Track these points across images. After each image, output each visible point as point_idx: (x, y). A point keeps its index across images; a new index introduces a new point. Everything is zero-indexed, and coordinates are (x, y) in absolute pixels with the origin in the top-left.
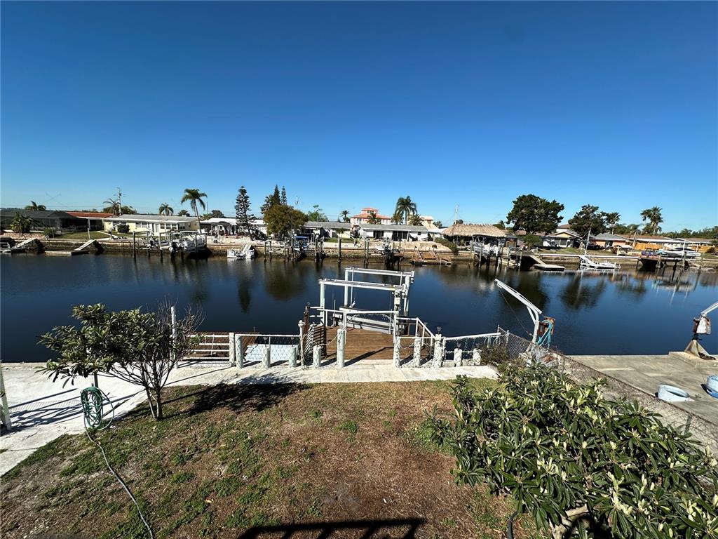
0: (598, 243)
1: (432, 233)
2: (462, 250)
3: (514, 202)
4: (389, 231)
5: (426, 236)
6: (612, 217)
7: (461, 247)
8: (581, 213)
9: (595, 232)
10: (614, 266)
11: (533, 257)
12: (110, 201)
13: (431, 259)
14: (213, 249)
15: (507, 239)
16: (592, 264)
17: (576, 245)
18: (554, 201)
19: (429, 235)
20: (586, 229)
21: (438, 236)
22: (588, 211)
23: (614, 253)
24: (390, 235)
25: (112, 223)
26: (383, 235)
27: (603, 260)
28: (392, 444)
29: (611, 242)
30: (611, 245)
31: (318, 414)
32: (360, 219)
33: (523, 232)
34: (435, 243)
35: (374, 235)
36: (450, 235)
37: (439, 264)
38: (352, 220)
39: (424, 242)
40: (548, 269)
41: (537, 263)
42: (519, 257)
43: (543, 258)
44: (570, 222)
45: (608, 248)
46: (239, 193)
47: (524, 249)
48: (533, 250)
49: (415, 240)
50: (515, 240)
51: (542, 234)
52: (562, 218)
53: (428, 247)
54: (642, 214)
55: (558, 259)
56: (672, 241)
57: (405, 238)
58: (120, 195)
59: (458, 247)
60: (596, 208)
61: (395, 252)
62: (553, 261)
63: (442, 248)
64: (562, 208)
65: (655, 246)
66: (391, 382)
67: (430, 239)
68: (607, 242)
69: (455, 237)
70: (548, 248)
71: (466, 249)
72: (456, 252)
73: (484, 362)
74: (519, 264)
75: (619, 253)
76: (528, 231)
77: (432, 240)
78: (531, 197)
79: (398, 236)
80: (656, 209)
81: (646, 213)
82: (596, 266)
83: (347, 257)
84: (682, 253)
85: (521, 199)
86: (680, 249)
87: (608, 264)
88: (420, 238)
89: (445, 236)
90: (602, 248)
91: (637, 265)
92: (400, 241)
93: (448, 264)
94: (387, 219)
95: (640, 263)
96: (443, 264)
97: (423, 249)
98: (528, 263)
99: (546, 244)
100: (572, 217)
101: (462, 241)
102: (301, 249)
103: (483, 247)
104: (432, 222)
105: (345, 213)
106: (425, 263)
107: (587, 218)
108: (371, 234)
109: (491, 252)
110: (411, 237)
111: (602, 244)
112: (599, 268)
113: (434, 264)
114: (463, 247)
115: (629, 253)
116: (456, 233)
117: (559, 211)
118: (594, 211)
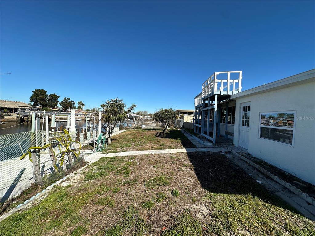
3: (33, 92)
8: (64, 100)
18: (55, 94)
52: (58, 101)
59: (3, 114)
60: (69, 99)
72: (2, 117)
76: (43, 106)
85: (37, 91)
93: (3, 123)
100: (61, 102)
101: (6, 110)
107: (66, 102)
117: (58, 98)
118: (69, 100)
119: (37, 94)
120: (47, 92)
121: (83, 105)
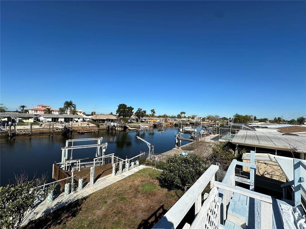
0: (143, 120)
1: (85, 118)
2: (101, 125)
3: (118, 106)
4: (62, 118)
5: (82, 120)
6: (145, 112)
7: (100, 124)
8: (138, 111)
9: (142, 117)
10: (148, 127)
11: (127, 126)
13: (88, 130)
15: (117, 120)
16: (143, 127)
17: (137, 121)
18: (131, 107)
19: (83, 119)
20: (140, 116)
21: (89, 119)
22: (139, 110)
23: (147, 123)
24: (63, 120)
26: (58, 120)
27: (145, 125)
28: (139, 195)
29: (146, 119)
31: (106, 202)
32: (37, 111)
33: (122, 117)
34: (88, 123)
35: (52, 120)
36: (95, 119)
37: (92, 132)
38: (30, 111)
39: (82, 123)
40: (132, 130)
41: (128, 128)
42: (122, 126)
43: (130, 126)
44: (135, 113)
45: (145, 122)
47: (123, 123)
48: (126, 124)
49: (77, 121)
50: (120, 120)
51: (128, 118)
52: (133, 112)
53: (85, 125)
55: (134, 126)
56: (158, 119)
57: (72, 121)
59: (99, 124)
61: (69, 129)
62: (132, 127)
63: (91, 125)
64: (133, 109)
65: (155, 120)
66: (118, 181)
67: (84, 121)
68: (145, 119)
69: (97, 120)
70: (130, 122)
71: (102, 125)
72: (98, 126)
73: (140, 164)
74: (123, 129)
75: (148, 123)
76: (124, 117)
77: (85, 121)
78: (124, 105)
79: (67, 120)
80: (153, 110)
81: (152, 111)
82: (144, 127)
83: (34, 134)
84: (161, 122)
85: (121, 105)
86: (161, 121)
87: (147, 127)
88: (79, 120)
89: (92, 119)
91: (153, 126)
92: (69, 122)
93: (96, 132)
94: (56, 111)
96: (94, 132)
97: (83, 126)
98: (125, 128)
99: (129, 121)
100: (136, 112)
101: (101, 121)
103: (111, 124)
104: (82, 113)
105: (23, 107)
106: (86, 133)
107: (139, 112)
108: (50, 120)
109: (114, 125)
110: (75, 121)
111: (144, 120)
112: (145, 128)
113: (90, 132)
114: (101, 124)
115: (151, 123)
116: (98, 118)
120: (126, 105)
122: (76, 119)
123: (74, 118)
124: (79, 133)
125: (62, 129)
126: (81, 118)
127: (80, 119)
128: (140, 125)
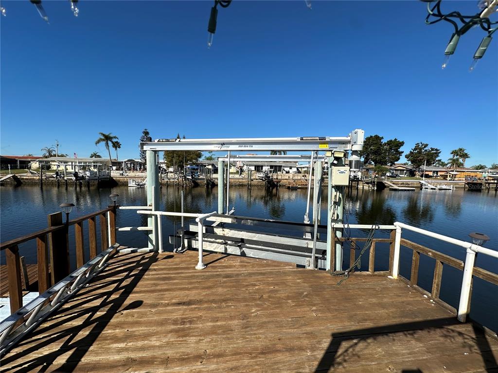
0: (427, 173)
1: (300, 168)
4: (267, 166)
5: (295, 170)
6: (437, 151)
8: (415, 149)
9: (427, 165)
10: (450, 188)
11: (384, 182)
12: (46, 149)
13: (303, 185)
14: (119, 181)
16: (433, 187)
17: (413, 174)
18: (396, 139)
19: (298, 169)
20: (421, 162)
22: (420, 147)
25: (38, 163)
26: (262, 169)
29: (437, 172)
30: (437, 174)
34: (304, 174)
35: (255, 168)
39: (295, 174)
40: (402, 190)
41: (390, 186)
43: (393, 183)
44: (408, 155)
45: (436, 176)
46: (143, 135)
47: (376, 177)
49: (288, 172)
52: (402, 152)
53: (299, 178)
54: (452, 153)
55: (403, 184)
57: (280, 170)
58: (58, 145)
60: (426, 145)
61: (273, 179)
62: (400, 185)
64: (402, 144)
65: (471, 174)
67: (299, 172)
68: (434, 172)
74: (376, 188)
75: (448, 179)
78: (376, 137)
79: (274, 169)
80: (460, 150)
83: (233, 186)
85: (369, 139)
87: (444, 187)
88: (291, 171)
90: (431, 177)
92: (277, 172)
95: (467, 186)
97: (296, 178)
98: (381, 186)
100: (409, 152)
102: (192, 177)
106: (299, 188)
107: (420, 153)
108: (253, 168)
110: (285, 171)
111: (431, 174)
112: (440, 189)
115: (455, 179)
117: (400, 146)
118: (425, 147)
119: (368, 144)
120: (382, 138)
121: (465, 156)
122: (287, 169)
123: (284, 167)
124: (289, 188)
125: (263, 177)
126: (295, 167)
127: (293, 169)
128: (422, 182)
